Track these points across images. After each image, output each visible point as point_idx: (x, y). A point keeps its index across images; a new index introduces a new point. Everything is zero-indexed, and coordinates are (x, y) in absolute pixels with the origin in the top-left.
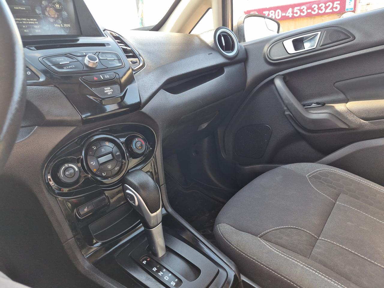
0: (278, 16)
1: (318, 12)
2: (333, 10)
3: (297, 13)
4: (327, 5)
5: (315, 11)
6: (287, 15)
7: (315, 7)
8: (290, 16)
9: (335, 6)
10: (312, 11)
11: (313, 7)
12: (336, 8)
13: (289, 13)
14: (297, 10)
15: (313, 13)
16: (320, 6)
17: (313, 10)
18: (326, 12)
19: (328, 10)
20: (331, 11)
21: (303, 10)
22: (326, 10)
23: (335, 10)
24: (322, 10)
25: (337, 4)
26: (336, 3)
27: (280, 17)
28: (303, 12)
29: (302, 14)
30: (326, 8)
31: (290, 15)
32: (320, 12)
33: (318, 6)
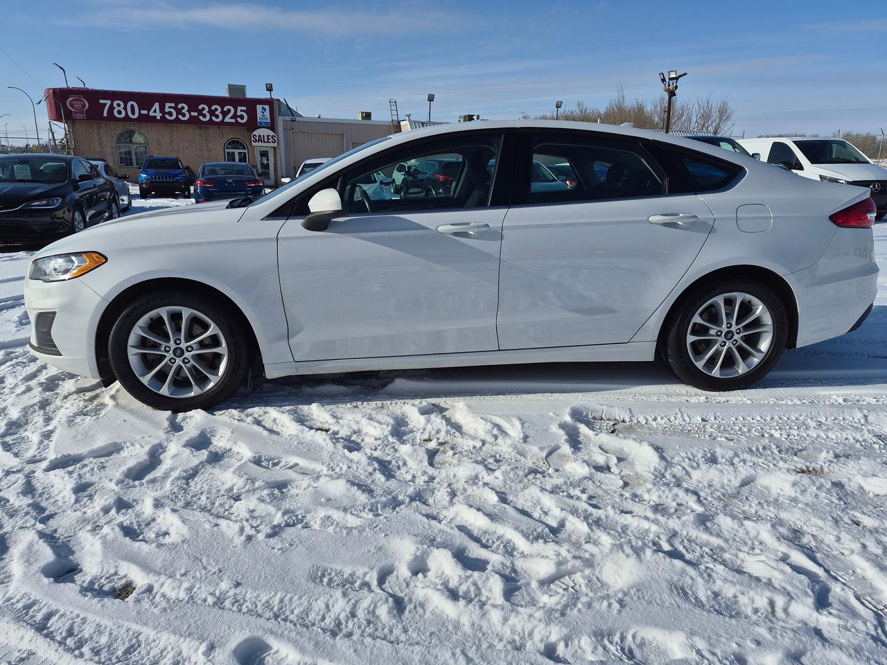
0: (133, 113)
1: (211, 118)
2: (236, 120)
3: (170, 114)
4: (226, 109)
5: (204, 116)
6: (151, 114)
7: (204, 109)
8: (158, 118)
9: (239, 113)
10: (199, 115)
11: (200, 107)
12: (242, 117)
13: (155, 111)
14: (170, 107)
15: (201, 118)
16: (213, 108)
17: (200, 112)
18: (225, 121)
19: (227, 119)
20: (233, 121)
21: (183, 111)
22: (224, 117)
23: (239, 119)
24: (217, 117)
25: (241, 111)
26: (239, 108)
27: (136, 116)
28: (184, 115)
29: (180, 117)
30: (225, 114)
31: (158, 115)
32: (214, 118)
33: (210, 108)
